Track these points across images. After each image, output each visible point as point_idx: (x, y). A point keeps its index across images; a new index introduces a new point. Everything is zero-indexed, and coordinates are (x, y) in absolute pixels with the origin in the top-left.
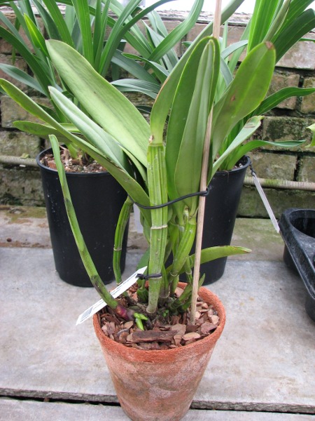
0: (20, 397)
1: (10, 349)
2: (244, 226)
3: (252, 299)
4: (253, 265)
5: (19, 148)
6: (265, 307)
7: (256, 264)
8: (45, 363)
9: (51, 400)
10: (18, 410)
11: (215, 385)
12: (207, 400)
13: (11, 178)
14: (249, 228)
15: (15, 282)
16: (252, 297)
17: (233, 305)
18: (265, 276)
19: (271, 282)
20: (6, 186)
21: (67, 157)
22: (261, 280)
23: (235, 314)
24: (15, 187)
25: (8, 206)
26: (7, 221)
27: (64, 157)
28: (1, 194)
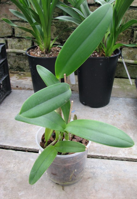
0: (16, 149)
1: (14, 131)
2: (123, 82)
3: (120, 114)
4: (123, 99)
5: (23, 46)
6: (125, 118)
7: (125, 99)
8: (27, 137)
9: (29, 151)
10: (15, 154)
11: (97, 149)
12: (92, 154)
13: (20, 59)
14: (125, 83)
15: (18, 104)
16: (120, 113)
17: (111, 117)
18: (128, 104)
19: (130, 107)
20: (18, 63)
21: (39, 51)
22: (126, 106)
23: (111, 120)
24: (22, 63)
25: (18, 72)
26: (17, 79)
27: (38, 51)
28: (15, 66)
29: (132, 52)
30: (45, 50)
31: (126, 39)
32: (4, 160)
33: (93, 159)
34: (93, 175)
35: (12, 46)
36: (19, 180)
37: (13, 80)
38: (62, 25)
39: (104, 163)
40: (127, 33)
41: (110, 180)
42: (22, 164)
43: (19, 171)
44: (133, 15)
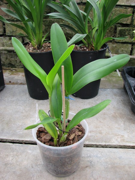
0: (13, 142)
1: (10, 124)
3: (109, 104)
4: (110, 90)
6: (114, 108)
7: (112, 90)
10: (12, 147)
11: (91, 138)
12: (87, 143)
13: (11, 56)
14: (111, 75)
15: (12, 98)
18: (115, 95)
19: (118, 97)
20: (9, 60)
22: (114, 97)
24: (13, 60)
25: (10, 68)
26: (9, 74)
27: (30, 47)
28: (7, 63)
29: (116, 46)
30: (37, 46)
31: (109, 35)
32: (2, 153)
33: (88, 148)
34: (90, 164)
35: (3, 44)
36: (18, 173)
37: (5, 76)
38: (50, 23)
39: (99, 152)
40: (111, 29)
41: (107, 168)
42: (20, 156)
43: (18, 163)
44: (115, 12)
